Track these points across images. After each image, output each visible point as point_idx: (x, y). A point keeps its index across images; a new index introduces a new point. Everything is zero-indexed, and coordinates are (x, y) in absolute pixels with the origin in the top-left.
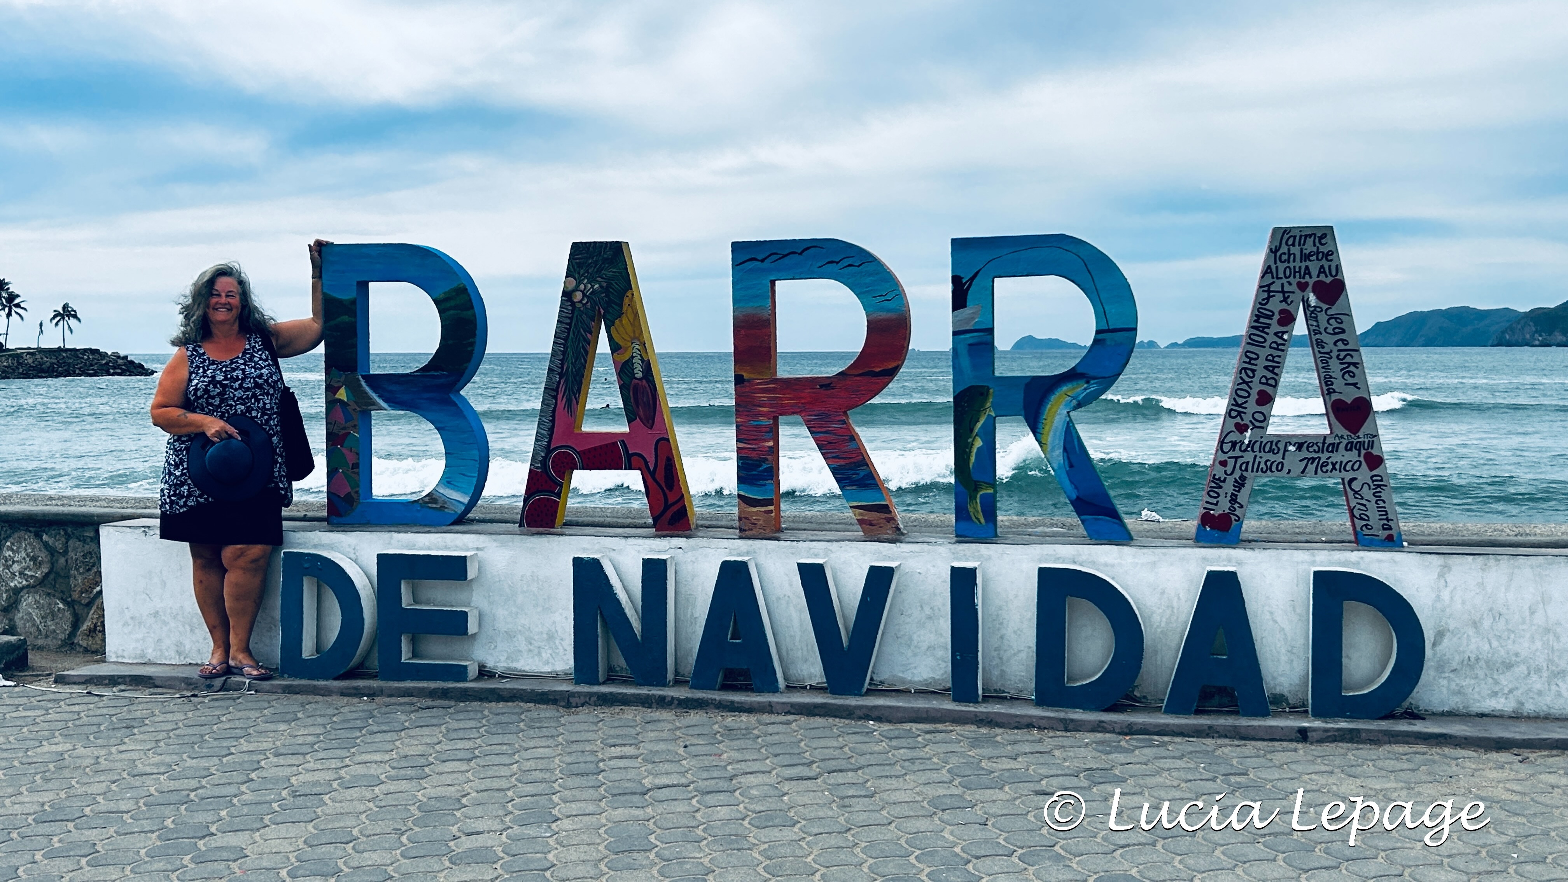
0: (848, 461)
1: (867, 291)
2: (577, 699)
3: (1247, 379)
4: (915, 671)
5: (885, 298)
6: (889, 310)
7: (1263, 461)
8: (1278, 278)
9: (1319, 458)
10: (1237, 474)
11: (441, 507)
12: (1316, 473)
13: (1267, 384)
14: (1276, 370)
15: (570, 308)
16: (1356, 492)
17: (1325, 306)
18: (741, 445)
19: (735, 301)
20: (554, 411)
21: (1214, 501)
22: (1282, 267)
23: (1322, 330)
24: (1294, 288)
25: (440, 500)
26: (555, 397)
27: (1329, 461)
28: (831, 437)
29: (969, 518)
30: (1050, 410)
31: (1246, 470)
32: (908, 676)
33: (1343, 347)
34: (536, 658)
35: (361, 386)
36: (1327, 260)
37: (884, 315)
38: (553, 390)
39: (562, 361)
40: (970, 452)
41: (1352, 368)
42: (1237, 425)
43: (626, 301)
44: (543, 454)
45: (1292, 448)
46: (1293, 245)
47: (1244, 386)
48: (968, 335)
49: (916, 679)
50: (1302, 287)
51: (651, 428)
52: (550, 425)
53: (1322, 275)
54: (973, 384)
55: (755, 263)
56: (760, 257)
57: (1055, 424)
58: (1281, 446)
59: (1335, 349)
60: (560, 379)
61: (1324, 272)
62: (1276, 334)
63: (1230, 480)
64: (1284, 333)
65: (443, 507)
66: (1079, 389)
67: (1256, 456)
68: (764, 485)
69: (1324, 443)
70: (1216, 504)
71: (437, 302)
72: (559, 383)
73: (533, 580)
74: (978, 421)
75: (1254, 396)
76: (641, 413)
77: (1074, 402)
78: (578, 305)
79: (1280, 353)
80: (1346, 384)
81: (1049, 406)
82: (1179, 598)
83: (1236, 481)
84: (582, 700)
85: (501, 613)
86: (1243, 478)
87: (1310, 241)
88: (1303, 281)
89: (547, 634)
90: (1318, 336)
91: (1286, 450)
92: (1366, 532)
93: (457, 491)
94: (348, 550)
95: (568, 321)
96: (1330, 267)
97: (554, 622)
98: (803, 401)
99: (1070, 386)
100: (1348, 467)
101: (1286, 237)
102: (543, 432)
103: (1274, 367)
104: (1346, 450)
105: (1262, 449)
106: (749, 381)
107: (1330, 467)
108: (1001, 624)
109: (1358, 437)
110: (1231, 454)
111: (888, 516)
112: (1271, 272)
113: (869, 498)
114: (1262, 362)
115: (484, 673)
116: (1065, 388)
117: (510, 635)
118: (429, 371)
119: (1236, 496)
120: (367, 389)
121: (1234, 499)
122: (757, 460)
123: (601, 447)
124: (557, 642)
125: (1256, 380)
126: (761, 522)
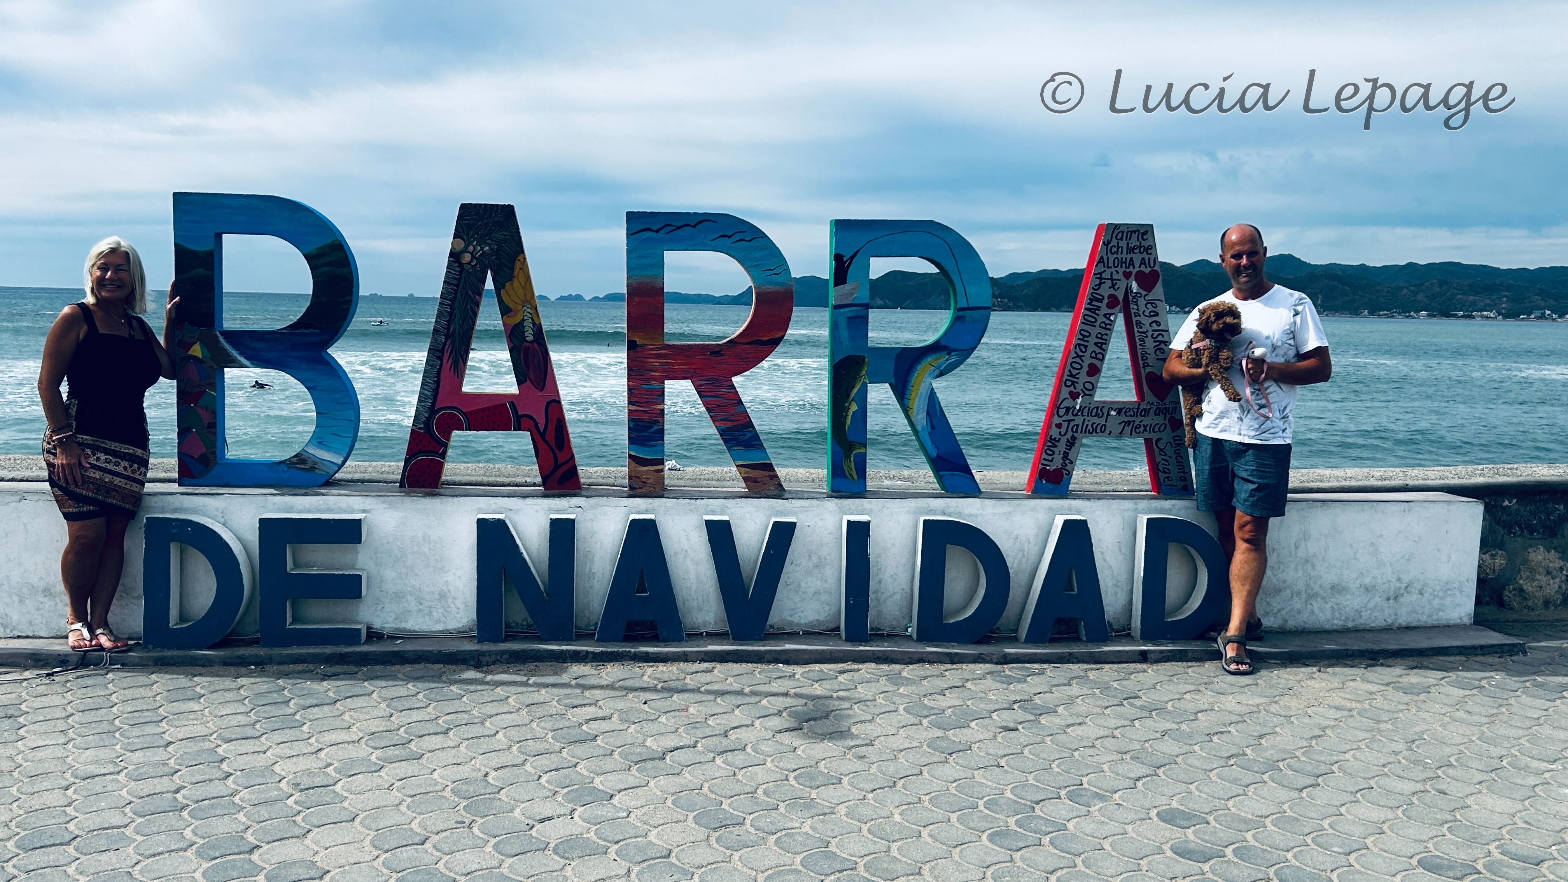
0: (736, 423)
1: (758, 265)
2: (488, 658)
3: (1081, 354)
4: (801, 615)
5: (773, 272)
6: (776, 284)
7: (1090, 423)
8: (1108, 267)
9: (1134, 421)
10: (1069, 436)
11: (311, 468)
12: (1131, 434)
13: (1096, 358)
14: (1104, 347)
15: (458, 269)
16: (1161, 450)
17: (1144, 293)
18: (633, 408)
19: (629, 269)
20: (439, 372)
21: (1050, 458)
22: (1112, 257)
23: (1141, 313)
24: (1120, 276)
25: (310, 461)
26: (440, 358)
27: (1142, 424)
28: (720, 401)
29: (843, 475)
30: (917, 377)
31: (1077, 431)
32: (796, 620)
33: (1156, 328)
34: (427, 618)
35: (218, 342)
36: (1148, 253)
37: (772, 288)
38: (438, 351)
39: (449, 322)
40: (847, 415)
41: (1162, 346)
42: (1071, 393)
43: (518, 265)
44: (426, 415)
45: (1113, 413)
46: (1122, 239)
47: (1078, 360)
48: (847, 309)
49: (802, 621)
50: (1127, 275)
51: (542, 390)
52: (434, 386)
53: (1143, 266)
54: (851, 354)
55: (648, 234)
56: (655, 228)
57: (920, 391)
58: (1105, 411)
59: (1150, 329)
60: (446, 340)
61: (1145, 264)
62: (1105, 315)
63: (1064, 440)
64: (1111, 314)
65: (313, 469)
66: (943, 360)
67: (1084, 420)
68: (655, 446)
69: (1138, 409)
70: (1051, 461)
71: (306, 257)
72: (445, 344)
73: (424, 540)
74: (854, 387)
75: (1086, 368)
76: (532, 376)
77: (937, 372)
78: (467, 267)
79: (1107, 332)
80: (1158, 359)
81: (916, 375)
82: (1029, 543)
83: (1068, 441)
84: (493, 658)
85: (389, 574)
86: (1074, 438)
87: (1135, 236)
88: (1128, 270)
89: (439, 594)
90: (1138, 318)
91: (1108, 415)
92: (1168, 483)
93: (329, 451)
94: (216, 513)
95: (455, 282)
96: (1149, 259)
97: (446, 582)
98: (694, 367)
99: (934, 356)
100: (1156, 429)
101: (1116, 232)
102: (426, 392)
103: (1102, 344)
104: (1155, 414)
105: (1090, 413)
106: (642, 346)
107: (1142, 429)
108: (879, 569)
109: (1165, 404)
110: (1066, 418)
111: (772, 474)
112: (1103, 262)
113: (754, 458)
114: (1093, 340)
115: (374, 635)
116: (929, 359)
117: (399, 596)
118: (298, 329)
119: (1068, 454)
120: (227, 346)
121: (1065, 456)
122: (648, 422)
123: (489, 408)
124: (450, 601)
125: (1088, 354)
126: (651, 481)
